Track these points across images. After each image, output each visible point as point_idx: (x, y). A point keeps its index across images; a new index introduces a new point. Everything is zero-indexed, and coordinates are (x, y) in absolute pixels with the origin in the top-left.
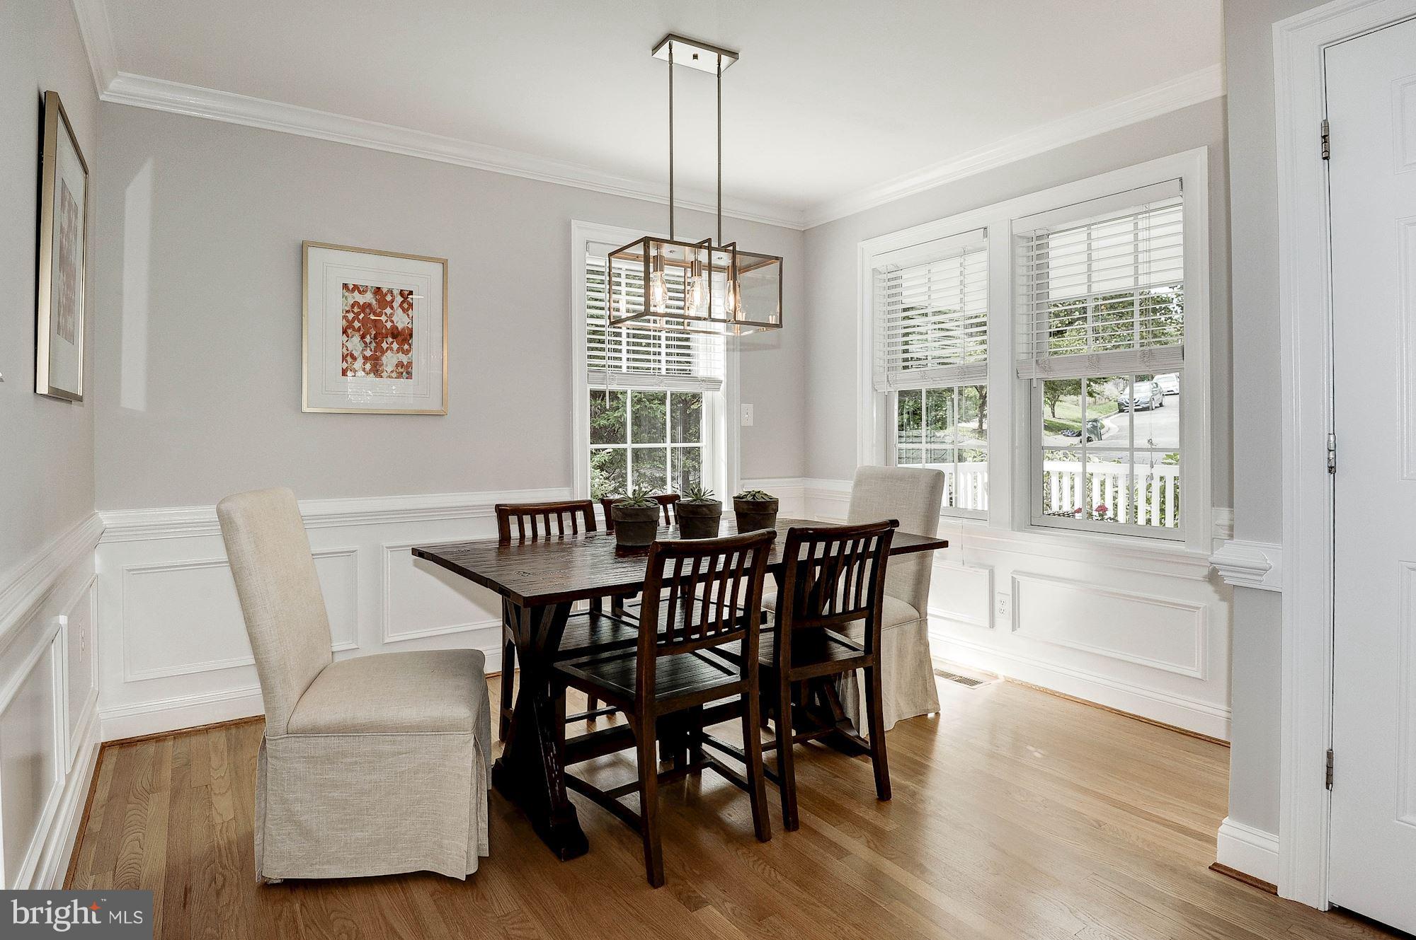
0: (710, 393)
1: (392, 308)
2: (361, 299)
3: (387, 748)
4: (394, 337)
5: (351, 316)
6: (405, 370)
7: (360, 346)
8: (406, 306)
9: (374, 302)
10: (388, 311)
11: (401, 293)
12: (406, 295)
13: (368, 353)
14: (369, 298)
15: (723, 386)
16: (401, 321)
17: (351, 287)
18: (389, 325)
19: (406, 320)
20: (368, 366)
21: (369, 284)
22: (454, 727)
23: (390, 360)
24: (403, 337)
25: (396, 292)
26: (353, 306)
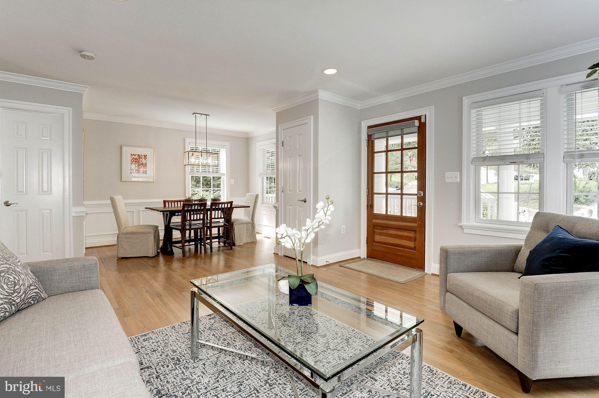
0: (223, 177)
1: (142, 159)
2: (135, 157)
3: (139, 236)
4: (142, 165)
5: (133, 161)
6: (144, 172)
7: (135, 167)
8: (145, 158)
9: (138, 158)
10: (141, 159)
11: (144, 156)
12: (145, 156)
13: (136, 169)
14: (137, 157)
15: (225, 175)
16: (144, 161)
17: (132, 154)
18: (141, 162)
19: (145, 161)
20: (136, 171)
21: (137, 154)
22: (150, 233)
23: (142, 170)
24: (145, 165)
25: (143, 155)
26: (133, 159)
